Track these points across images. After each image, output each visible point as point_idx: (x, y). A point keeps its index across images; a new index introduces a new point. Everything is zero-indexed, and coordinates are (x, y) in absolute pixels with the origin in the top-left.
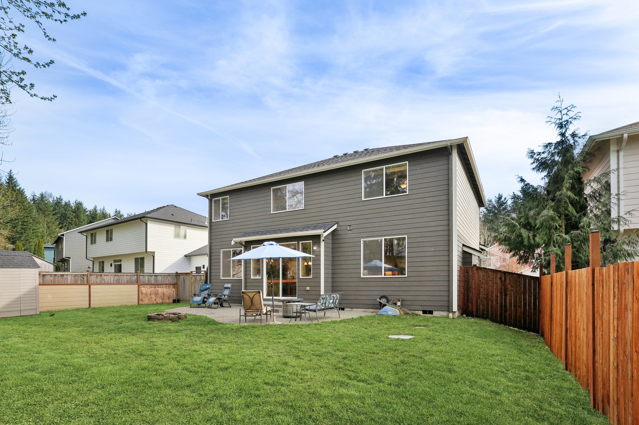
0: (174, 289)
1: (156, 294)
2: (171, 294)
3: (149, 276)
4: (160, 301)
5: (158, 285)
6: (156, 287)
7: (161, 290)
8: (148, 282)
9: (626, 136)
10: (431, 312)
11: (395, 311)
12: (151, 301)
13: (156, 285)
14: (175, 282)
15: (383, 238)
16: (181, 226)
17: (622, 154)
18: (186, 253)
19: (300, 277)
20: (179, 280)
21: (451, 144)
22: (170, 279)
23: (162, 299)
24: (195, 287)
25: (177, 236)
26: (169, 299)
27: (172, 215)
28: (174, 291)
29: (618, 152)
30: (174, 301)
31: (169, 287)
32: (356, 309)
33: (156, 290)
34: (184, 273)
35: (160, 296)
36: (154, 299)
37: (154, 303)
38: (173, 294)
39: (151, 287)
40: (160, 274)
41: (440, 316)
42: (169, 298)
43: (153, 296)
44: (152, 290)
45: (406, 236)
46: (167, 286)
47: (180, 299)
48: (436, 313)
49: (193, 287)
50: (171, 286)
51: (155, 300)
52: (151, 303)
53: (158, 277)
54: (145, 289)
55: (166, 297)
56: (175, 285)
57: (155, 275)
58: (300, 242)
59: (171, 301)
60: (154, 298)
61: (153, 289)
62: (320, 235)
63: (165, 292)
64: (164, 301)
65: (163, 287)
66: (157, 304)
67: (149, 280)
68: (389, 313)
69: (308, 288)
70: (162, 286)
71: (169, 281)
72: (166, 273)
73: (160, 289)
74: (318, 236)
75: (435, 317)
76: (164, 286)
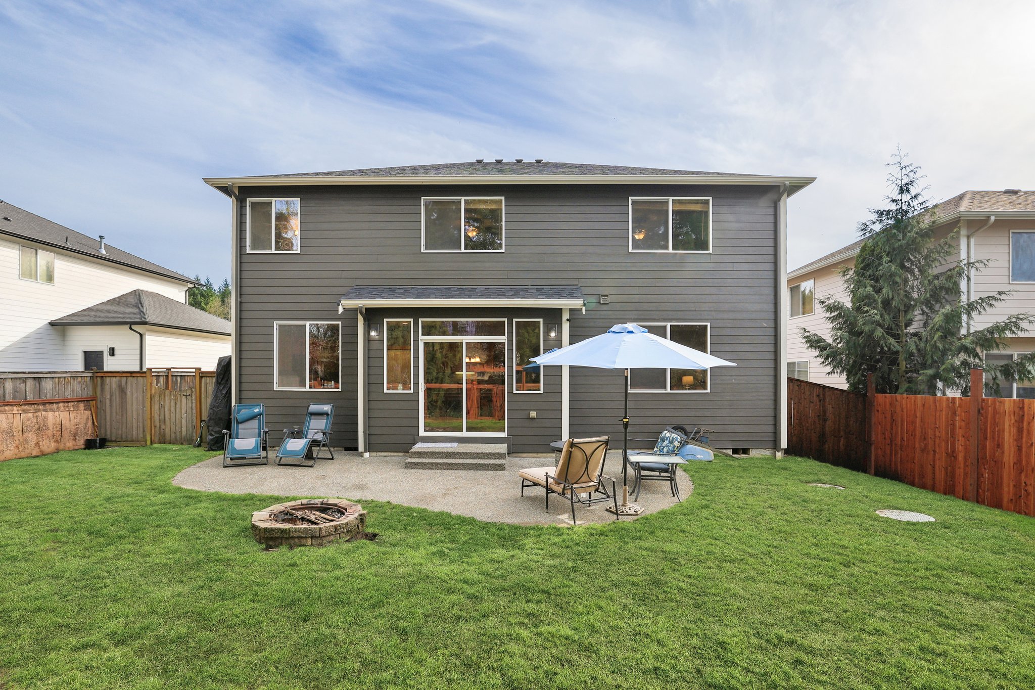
0: (88, 413)
1: (40, 429)
2: (81, 426)
3: (18, 382)
4: (48, 445)
5: (44, 404)
6: (39, 410)
7: (53, 417)
8: (14, 397)
9: (993, 218)
10: (745, 451)
11: (708, 453)
12: (23, 450)
13: (38, 404)
14: (91, 393)
15: (668, 325)
16: (40, 252)
17: (972, 241)
18: (55, 317)
19: (515, 391)
20: (102, 390)
21: (790, 183)
22: (78, 388)
23: (57, 441)
24: (162, 407)
25: (29, 274)
26: (75, 440)
27: (6, 219)
28: (88, 418)
29: (968, 237)
30: (90, 445)
31: (76, 409)
32: (616, 451)
33: (40, 419)
34: (124, 372)
35: (50, 433)
36: (32, 444)
37: (34, 453)
38: (86, 424)
39: (25, 411)
40: (49, 375)
41: (760, 456)
42: (75, 437)
43: (31, 436)
44: (29, 419)
45: (708, 324)
46: (70, 404)
47: (108, 437)
48: (754, 453)
49: (156, 407)
50: (82, 405)
51: (37, 444)
52: (23, 454)
53: (43, 383)
54: (7, 418)
55: (66, 434)
56: (89, 402)
57: (34, 378)
58: (515, 320)
59: (81, 442)
60: (34, 441)
61: (30, 415)
62: (561, 309)
63: (66, 424)
64: (62, 447)
65: (58, 408)
66: (43, 455)
67: (15, 391)
68: (699, 456)
69: (533, 414)
70: (55, 406)
71: (73, 391)
72: (66, 372)
73: (50, 414)
74: (558, 312)
75: (752, 459)
76: (61, 405)
